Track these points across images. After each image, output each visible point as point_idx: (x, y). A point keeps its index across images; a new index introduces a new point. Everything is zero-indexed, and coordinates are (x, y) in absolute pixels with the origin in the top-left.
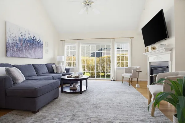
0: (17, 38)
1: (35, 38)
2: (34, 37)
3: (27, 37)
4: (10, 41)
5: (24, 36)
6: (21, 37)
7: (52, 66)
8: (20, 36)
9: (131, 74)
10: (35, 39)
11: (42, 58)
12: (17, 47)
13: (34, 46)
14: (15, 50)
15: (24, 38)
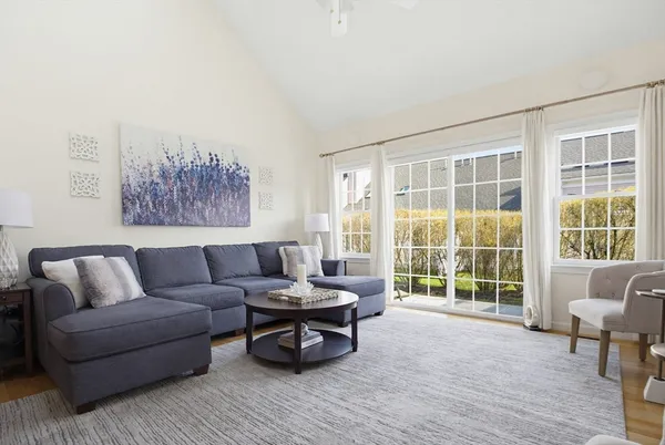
0: (155, 168)
1: (217, 160)
2: (212, 159)
3: (188, 159)
4: (131, 178)
5: (176, 159)
6: (167, 163)
7: (278, 250)
8: (165, 161)
9: (618, 307)
10: (218, 165)
11: (246, 224)
12: (156, 194)
13: (213, 185)
14: (147, 205)
15: (177, 164)
